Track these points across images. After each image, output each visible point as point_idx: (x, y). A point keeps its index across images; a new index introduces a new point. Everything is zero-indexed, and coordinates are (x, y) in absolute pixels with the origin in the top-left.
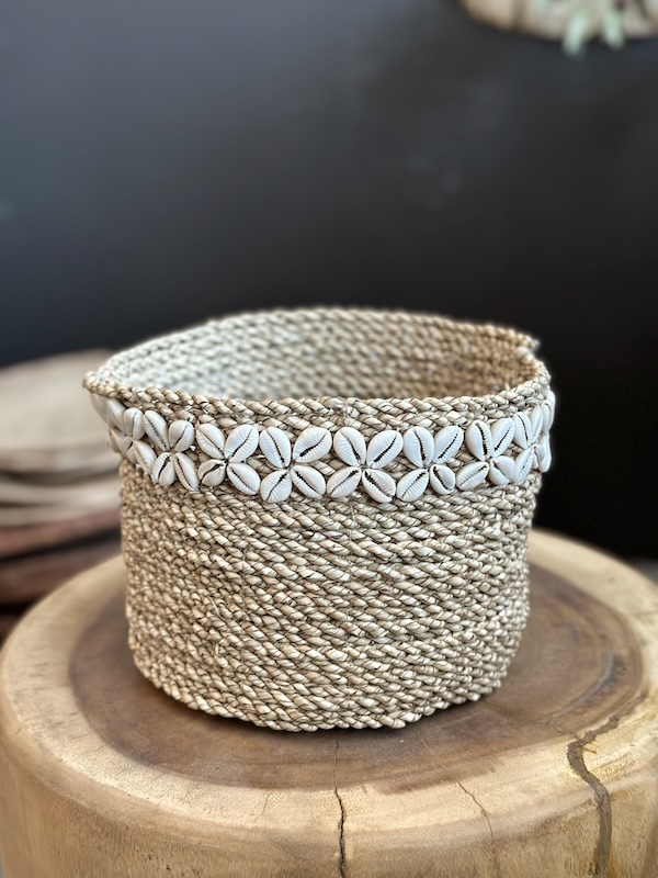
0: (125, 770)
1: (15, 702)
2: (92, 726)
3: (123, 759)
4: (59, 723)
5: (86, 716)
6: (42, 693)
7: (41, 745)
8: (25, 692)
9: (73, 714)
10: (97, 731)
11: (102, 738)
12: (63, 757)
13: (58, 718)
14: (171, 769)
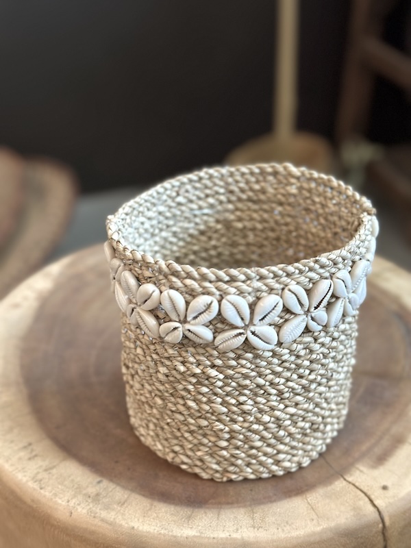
0: (189, 518)
1: (41, 489)
2: (124, 487)
3: (178, 508)
4: (98, 495)
5: (111, 480)
6: (54, 471)
7: (103, 520)
8: (39, 477)
9: (99, 482)
10: (133, 490)
11: (144, 495)
12: (132, 524)
13: (92, 490)
14: (220, 503)
